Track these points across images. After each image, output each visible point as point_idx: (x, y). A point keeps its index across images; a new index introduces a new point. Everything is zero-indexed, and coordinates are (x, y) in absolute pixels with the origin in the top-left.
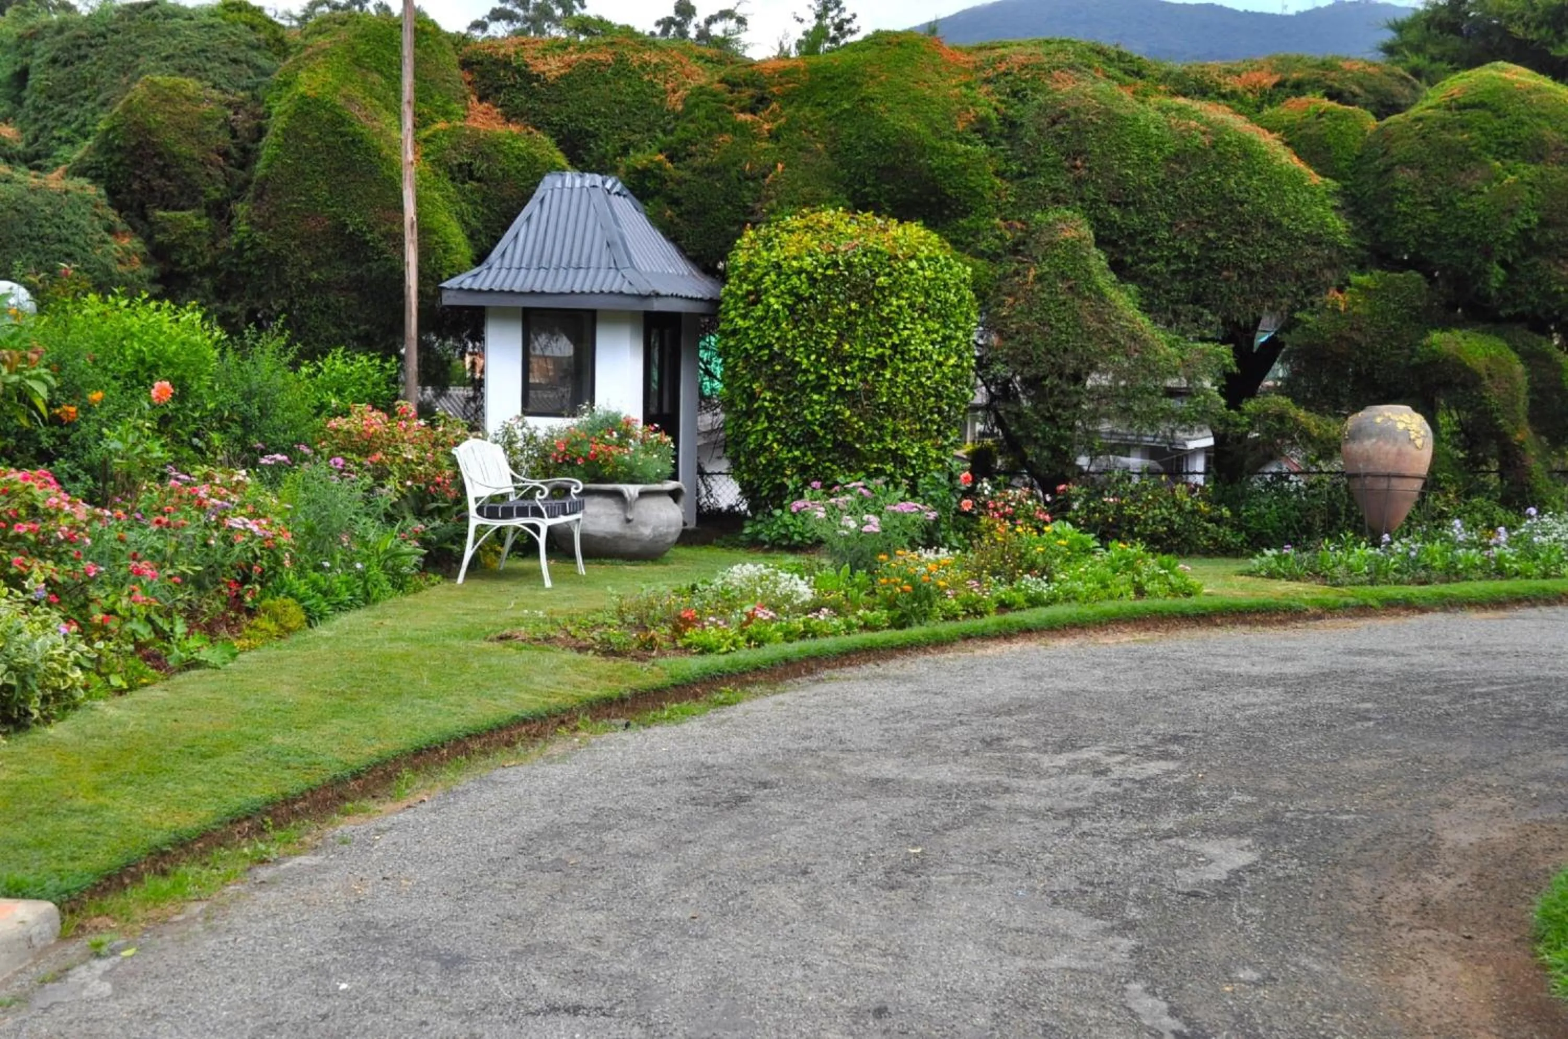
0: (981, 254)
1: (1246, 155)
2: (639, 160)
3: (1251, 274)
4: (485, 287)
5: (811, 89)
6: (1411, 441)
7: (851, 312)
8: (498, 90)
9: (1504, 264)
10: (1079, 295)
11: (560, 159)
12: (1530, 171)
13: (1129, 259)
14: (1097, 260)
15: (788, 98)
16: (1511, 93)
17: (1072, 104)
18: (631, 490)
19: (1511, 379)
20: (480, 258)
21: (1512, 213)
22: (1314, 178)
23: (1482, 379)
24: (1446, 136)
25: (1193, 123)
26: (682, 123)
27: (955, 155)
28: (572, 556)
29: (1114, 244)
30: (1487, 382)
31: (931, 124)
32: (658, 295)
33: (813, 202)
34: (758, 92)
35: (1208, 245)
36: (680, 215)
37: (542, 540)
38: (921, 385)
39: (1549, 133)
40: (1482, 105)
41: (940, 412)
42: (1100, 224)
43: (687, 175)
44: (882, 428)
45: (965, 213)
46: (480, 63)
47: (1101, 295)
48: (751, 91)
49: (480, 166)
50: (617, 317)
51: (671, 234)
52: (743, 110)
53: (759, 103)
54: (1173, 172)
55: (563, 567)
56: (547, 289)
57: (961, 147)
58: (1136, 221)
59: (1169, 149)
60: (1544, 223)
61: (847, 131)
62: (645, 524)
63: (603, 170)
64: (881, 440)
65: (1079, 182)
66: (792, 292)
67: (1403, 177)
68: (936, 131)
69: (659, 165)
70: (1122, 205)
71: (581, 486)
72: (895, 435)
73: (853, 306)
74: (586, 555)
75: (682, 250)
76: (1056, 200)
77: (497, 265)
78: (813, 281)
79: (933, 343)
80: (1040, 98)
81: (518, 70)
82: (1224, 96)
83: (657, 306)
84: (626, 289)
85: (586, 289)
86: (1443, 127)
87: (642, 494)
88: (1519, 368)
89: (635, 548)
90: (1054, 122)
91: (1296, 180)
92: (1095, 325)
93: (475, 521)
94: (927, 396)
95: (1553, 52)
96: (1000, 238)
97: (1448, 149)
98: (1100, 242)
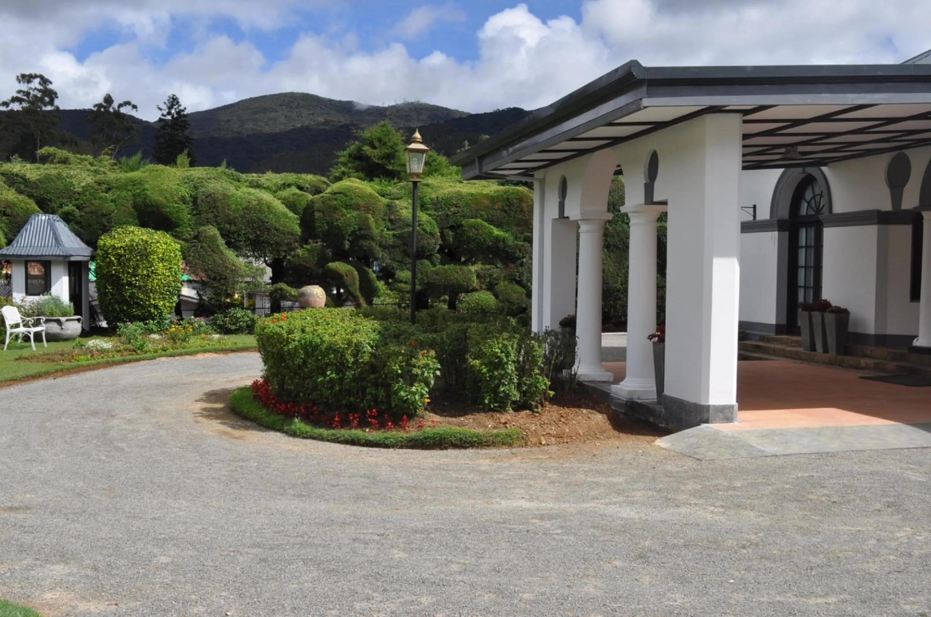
0: (184, 240)
1: (268, 208)
2: (66, 209)
3: (271, 245)
4: (11, 253)
5: (126, 185)
6: (318, 297)
7: (138, 260)
8: (14, 184)
9: (349, 241)
10: (215, 252)
11: (37, 208)
12: (355, 213)
13: (233, 240)
14: (221, 241)
15: (118, 188)
16: (350, 189)
17: (212, 191)
18: (63, 319)
19: (353, 276)
20: (9, 242)
21: (350, 226)
22: (291, 214)
23: (343, 276)
24: (330, 202)
25: (252, 197)
26: (82, 196)
27: (174, 207)
28: (42, 341)
29: (228, 236)
30: (345, 277)
31: (166, 198)
32: (72, 256)
33: (128, 223)
34: (108, 186)
35: (258, 236)
36: (81, 228)
37: (32, 336)
38: (162, 283)
39: (360, 201)
40: (340, 193)
41: (170, 291)
42: (221, 230)
43: (83, 214)
44: (149, 297)
45: (178, 226)
46: (7, 174)
47: (222, 253)
48: (105, 186)
49: (8, 211)
50: (58, 263)
51: (78, 234)
52: (103, 192)
53: (108, 190)
54: (245, 213)
55: (39, 344)
56: (33, 254)
57: (176, 205)
58: (233, 228)
59: (244, 206)
60: (360, 229)
61: (139, 200)
62: (68, 330)
63: (53, 213)
64: (149, 301)
65: (216, 216)
66: (118, 254)
67: (317, 215)
68: (168, 200)
69: (73, 211)
70: (230, 224)
71: (44, 318)
72: (154, 299)
73: (138, 258)
74: (48, 341)
75: (82, 239)
76: (208, 222)
77: (15, 245)
78: (125, 250)
79: (166, 269)
80: (203, 189)
81: (21, 177)
82: (265, 188)
83: (72, 259)
84: (61, 254)
85: (47, 254)
86: (329, 200)
87: (67, 320)
88: (356, 273)
89: (65, 337)
90: (207, 198)
91: (285, 215)
92: (220, 262)
93: (9, 331)
94: (165, 286)
95: (387, 167)
96: (190, 235)
97: (330, 207)
98: (223, 236)
